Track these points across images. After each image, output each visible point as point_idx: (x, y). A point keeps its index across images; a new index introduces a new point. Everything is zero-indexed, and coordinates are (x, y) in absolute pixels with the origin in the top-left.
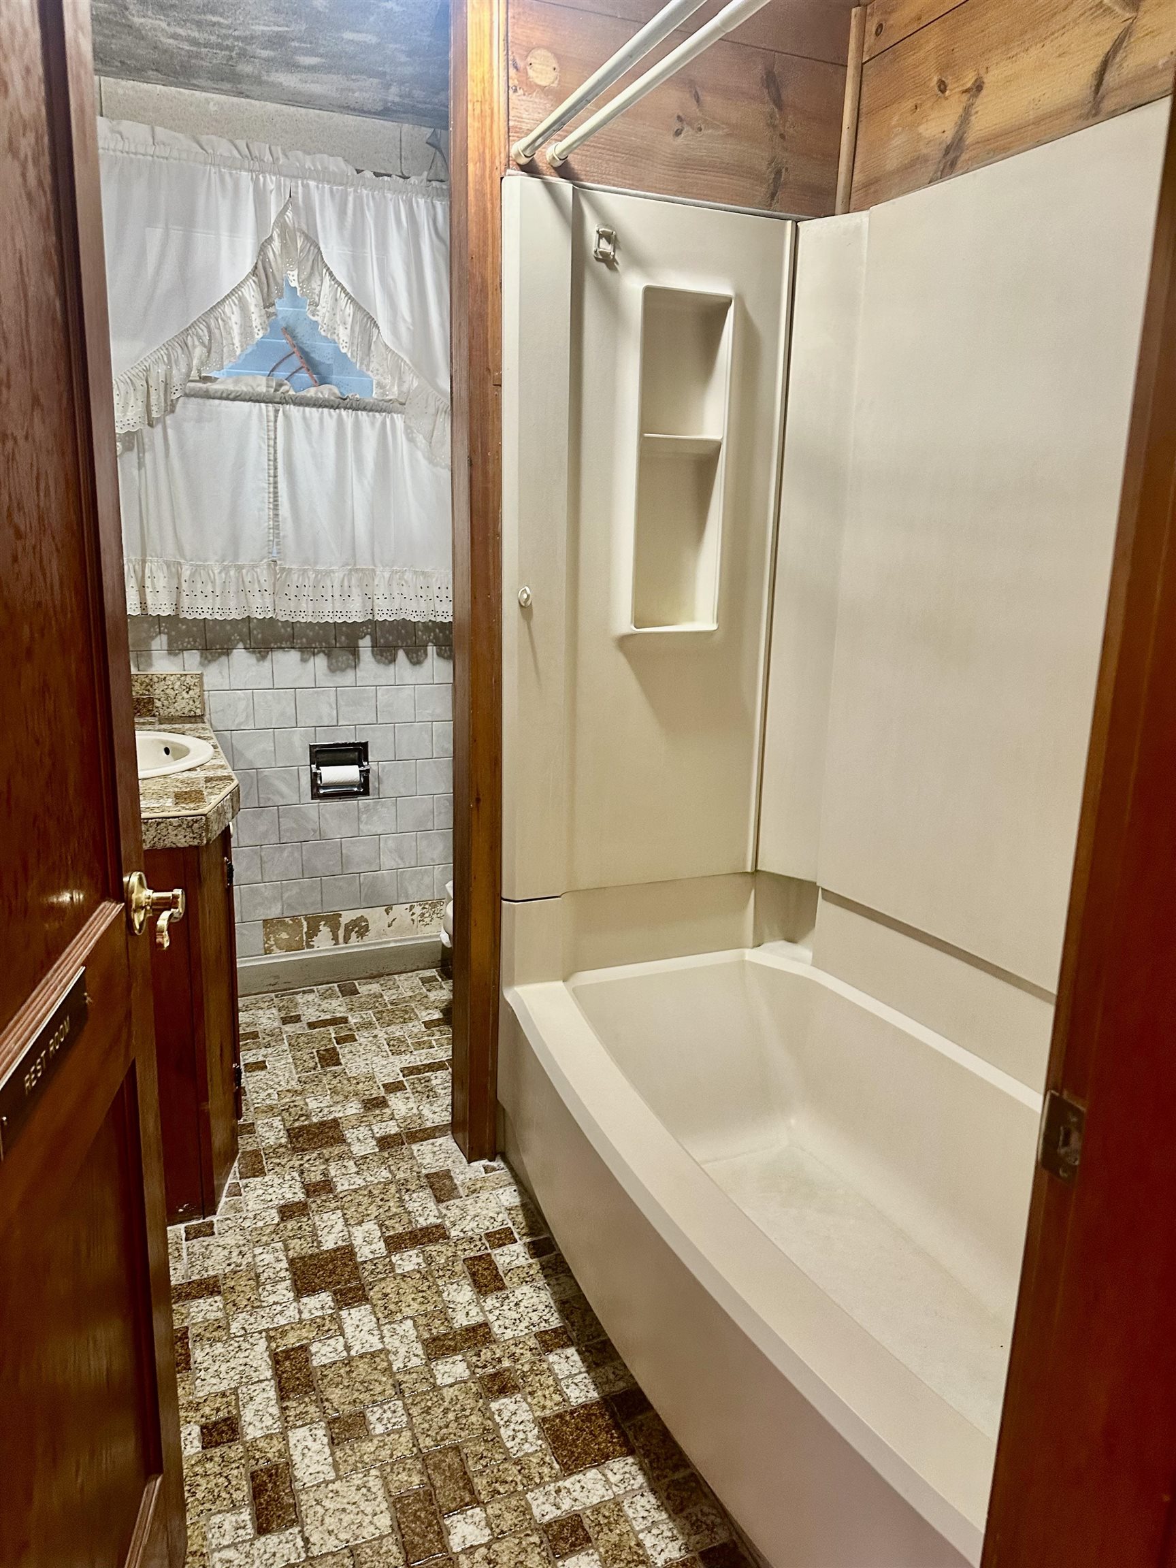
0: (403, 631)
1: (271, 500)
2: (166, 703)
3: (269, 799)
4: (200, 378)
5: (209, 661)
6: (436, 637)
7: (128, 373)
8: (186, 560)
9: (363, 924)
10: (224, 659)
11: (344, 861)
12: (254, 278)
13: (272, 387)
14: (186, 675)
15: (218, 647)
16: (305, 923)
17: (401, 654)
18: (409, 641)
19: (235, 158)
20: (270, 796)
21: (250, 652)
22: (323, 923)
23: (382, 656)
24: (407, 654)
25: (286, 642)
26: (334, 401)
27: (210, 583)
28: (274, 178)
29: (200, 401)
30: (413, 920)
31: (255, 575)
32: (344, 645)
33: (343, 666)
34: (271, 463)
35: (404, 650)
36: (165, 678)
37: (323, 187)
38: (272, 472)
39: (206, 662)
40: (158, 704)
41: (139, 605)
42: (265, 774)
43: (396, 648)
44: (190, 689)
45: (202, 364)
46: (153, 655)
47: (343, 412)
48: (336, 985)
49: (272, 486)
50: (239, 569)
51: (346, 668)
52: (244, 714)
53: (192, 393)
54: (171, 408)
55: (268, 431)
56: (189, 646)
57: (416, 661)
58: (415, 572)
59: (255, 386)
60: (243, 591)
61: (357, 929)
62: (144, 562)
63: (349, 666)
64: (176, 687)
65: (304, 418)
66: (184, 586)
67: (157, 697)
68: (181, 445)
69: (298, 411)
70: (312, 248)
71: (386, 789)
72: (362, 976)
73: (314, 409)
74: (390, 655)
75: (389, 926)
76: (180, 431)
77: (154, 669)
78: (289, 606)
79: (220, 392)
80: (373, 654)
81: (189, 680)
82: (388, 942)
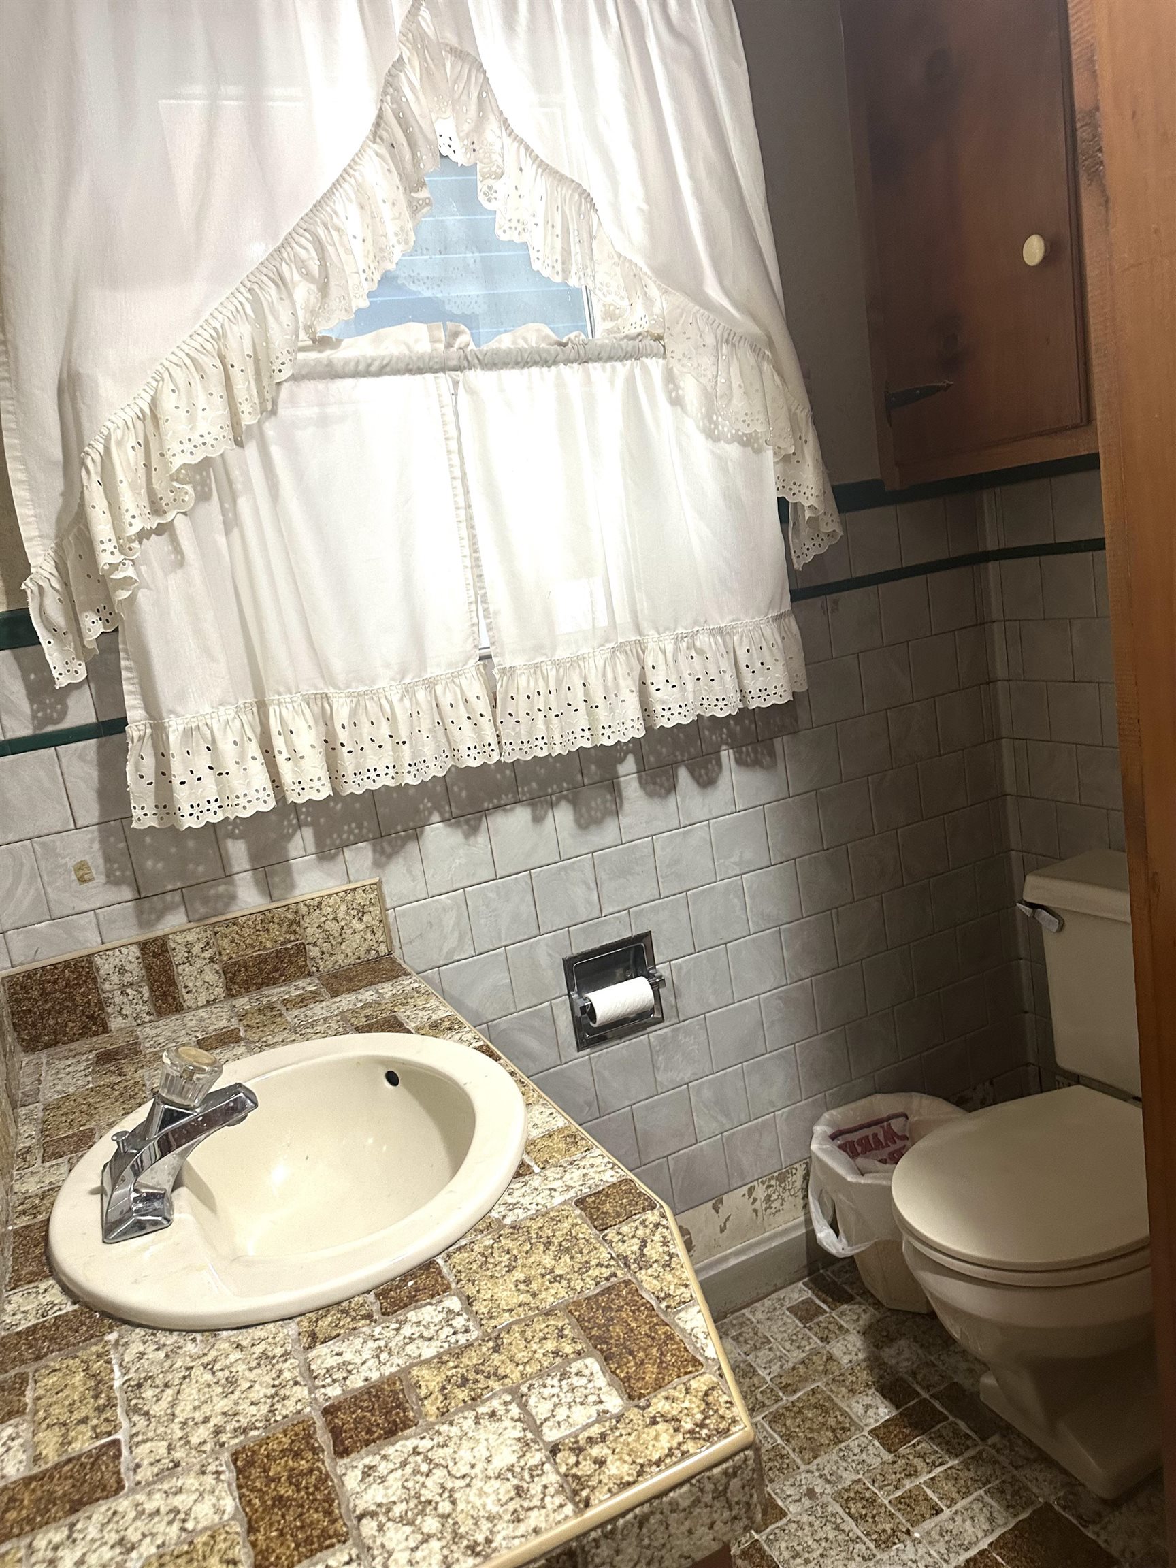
0: (681, 735)
1: (467, 551)
2: (326, 947)
4: (314, 341)
5: (389, 857)
6: (731, 734)
7: (184, 347)
8: (336, 686)
10: (412, 847)
11: (640, 1142)
12: (375, 146)
13: (439, 341)
14: (354, 890)
15: (399, 828)
17: (683, 774)
18: (692, 750)
21: (450, 825)
23: (655, 783)
24: (692, 773)
25: (507, 795)
26: (548, 351)
27: (384, 723)
29: (320, 385)
30: (756, 1211)
31: (458, 691)
32: (597, 778)
33: (599, 815)
34: (458, 483)
35: (687, 766)
36: (320, 903)
38: (461, 499)
39: (384, 859)
40: (314, 952)
41: (270, 791)
42: (503, 1027)
43: (674, 765)
44: (364, 913)
45: (314, 314)
46: (294, 868)
47: (565, 371)
49: (464, 525)
50: (430, 684)
51: (604, 817)
52: (456, 934)
53: (303, 372)
54: (269, 409)
55: (445, 425)
56: (352, 838)
57: (706, 781)
58: (711, 631)
59: (411, 344)
60: (442, 725)
62: (262, 707)
63: (606, 813)
64: (340, 915)
65: (502, 390)
66: (343, 736)
67: (310, 940)
68: (299, 475)
69: (490, 378)
70: (474, 72)
71: (689, 1004)
73: (516, 372)
74: (668, 780)
75: (722, 1231)
76: (292, 450)
77: (297, 892)
78: (518, 734)
79: (352, 364)
80: (640, 783)
81: (360, 897)
82: (726, 1258)
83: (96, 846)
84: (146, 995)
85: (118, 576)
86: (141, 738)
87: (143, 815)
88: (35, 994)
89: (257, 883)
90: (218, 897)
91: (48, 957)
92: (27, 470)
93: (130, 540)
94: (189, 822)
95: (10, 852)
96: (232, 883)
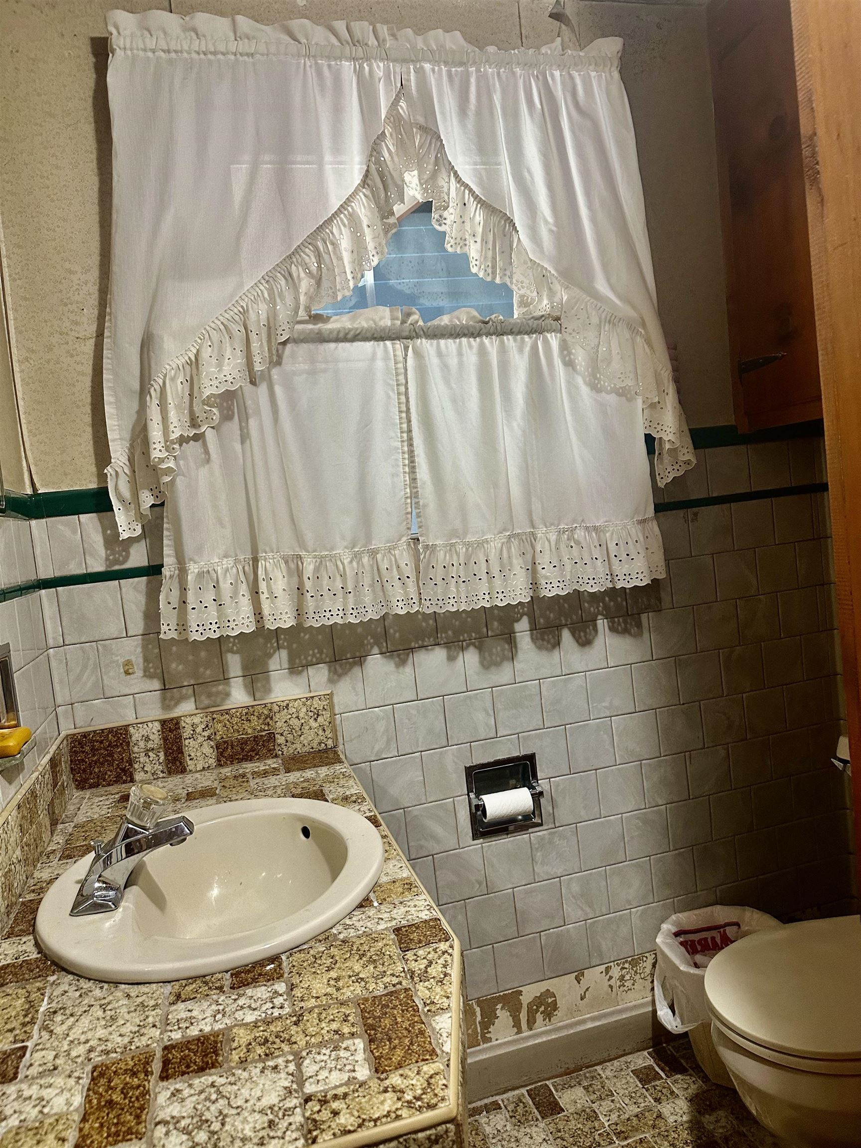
0: (566, 605)
1: (407, 462)
2: (290, 737)
3: (421, 847)
4: (310, 317)
5: (340, 676)
6: (606, 607)
7: (221, 318)
8: (307, 551)
9: (550, 1000)
10: (357, 670)
11: (519, 918)
12: (364, 190)
13: (398, 319)
14: (312, 697)
15: (349, 656)
16: (478, 1010)
17: (566, 634)
18: (574, 617)
19: (333, 45)
20: (423, 842)
21: (386, 657)
22: (499, 1006)
23: (543, 640)
24: (573, 634)
25: (429, 639)
26: (474, 327)
27: (338, 577)
28: (381, 65)
29: (312, 346)
30: (611, 987)
31: (393, 559)
32: (498, 632)
33: (498, 659)
34: (404, 415)
35: (569, 629)
36: (288, 705)
37: (440, 70)
38: (405, 426)
39: (336, 677)
40: (280, 740)
41: (252, 619)
42: (415, 813)
43: (559, 627)
44: (318, 715)
45: (311, 299)
46: (272, 678)
47: (486, 340)
48: (524, 1091)
49: (405, 444)
50: (373, 553)
51: (502, 662)
52: (385, 738)
53: (302, 338)
54: (277, 361)
55: (397, 375)
56: (314, 660)
57: (585, 642)
58: (587, 528)
59: (377, 320)
60: (380, 582)
61: (542, 1009)
62: (255, 560)
63: (504, 659)
64: (301, 715)
65: (440, 354)
66: (308, 585)
67: (279, 731)
68: (293, 404)
69: (431, 345)
70: (434, 140)
71: (564, 814)
72: (554, 1073)
73: (450, 341)
74: (553, 637)
75: (582, 999)
76: (289, 388)
77: (273, 695)
78: (435, 593)
79: (335, 333)
80: (532, 638)
81: (316, 703)
82: (584, 1022)
83: (139, 650)
84: (162, 757)
85: (164, 466)
86: (171, 577)
87: (168, 631)
88: (87, 749)
89: (246, 686)
90: (218, 693)
91: (100, 724)
92: (116, 395)
93: (172, 442)
94: (195, 637)
95: (82, 648)
96: (228, 685)
